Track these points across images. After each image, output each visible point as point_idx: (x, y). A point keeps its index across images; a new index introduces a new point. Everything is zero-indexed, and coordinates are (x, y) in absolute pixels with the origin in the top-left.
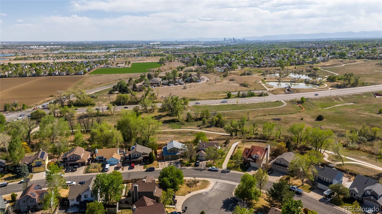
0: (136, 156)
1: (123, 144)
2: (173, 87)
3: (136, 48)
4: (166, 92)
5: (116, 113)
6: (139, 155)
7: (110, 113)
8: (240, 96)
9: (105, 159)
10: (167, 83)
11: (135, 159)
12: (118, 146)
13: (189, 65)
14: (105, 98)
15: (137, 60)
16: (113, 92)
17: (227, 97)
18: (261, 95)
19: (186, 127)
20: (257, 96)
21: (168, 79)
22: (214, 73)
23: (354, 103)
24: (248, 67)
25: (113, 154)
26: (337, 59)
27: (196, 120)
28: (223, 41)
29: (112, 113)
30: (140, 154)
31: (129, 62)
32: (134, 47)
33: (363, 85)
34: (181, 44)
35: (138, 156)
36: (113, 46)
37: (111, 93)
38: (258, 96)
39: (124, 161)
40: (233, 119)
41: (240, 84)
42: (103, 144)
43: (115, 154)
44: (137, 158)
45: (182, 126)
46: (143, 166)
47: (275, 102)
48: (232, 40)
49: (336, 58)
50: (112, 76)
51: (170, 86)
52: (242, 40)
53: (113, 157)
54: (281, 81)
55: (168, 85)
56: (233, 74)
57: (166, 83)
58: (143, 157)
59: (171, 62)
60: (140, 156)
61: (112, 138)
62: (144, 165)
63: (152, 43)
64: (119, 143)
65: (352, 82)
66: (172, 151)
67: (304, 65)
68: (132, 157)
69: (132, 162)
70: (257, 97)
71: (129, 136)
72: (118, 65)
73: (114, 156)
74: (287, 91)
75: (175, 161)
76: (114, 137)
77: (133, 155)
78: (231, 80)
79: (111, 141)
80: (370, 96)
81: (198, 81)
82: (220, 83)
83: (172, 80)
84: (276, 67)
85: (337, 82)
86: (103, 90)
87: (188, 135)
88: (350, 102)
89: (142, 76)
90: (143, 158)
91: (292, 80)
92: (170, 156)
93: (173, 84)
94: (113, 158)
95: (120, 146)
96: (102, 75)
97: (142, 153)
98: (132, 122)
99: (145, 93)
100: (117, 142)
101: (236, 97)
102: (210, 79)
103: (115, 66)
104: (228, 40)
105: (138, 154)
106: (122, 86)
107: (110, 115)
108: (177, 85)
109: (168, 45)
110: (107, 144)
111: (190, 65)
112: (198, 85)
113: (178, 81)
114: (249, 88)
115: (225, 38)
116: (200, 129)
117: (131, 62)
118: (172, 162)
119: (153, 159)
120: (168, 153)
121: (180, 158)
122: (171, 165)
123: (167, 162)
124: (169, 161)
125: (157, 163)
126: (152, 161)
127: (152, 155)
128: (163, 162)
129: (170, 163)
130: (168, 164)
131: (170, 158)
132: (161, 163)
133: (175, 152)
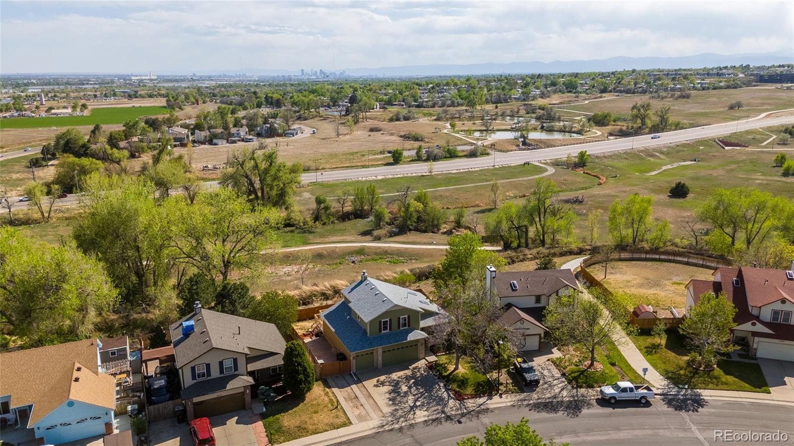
0: (215, 373)
1: (114, 317)
2: (226, 147)
3: (96, 86)
4: (213, 158)
5: (61, 215)
6: (228, 364)
7: (37, 215)
8: (424, 158)
9: (24, 413)
10: (208, 139)
11: (213, 390)
12: (91, 327)
13: (249, 107)
14: (15, 176)
15: (105, 103)
16: (44, 163)
17: (391, 160)
18: (472, 154)
19: (326, 240)
20: (463, 156)
21: (209, 128)
22: (321, 118)
23: (695, 161)
24: (393, 106)
25: (69, 379)
26: (563, 94)
27: (345, 217)
28: (299, 76)
29: (46, 215)
30: (235, 360)
31: (84, 106)
32: (91, 84)
33: (678, 126)
34: (207, 80)
35: (226, 373)
36: (34, 81)
37: (35, 163)
38: (466, 156)
39: (140, 410)
40: (448, 208)
41: (401, 136)
42: (10, 322)
43: (84, 374)
44: (221, 383)
45: (310, 236)
46: (260, 425)
47: (521, 165)
48: (318, 74)
49: (560, 91)
50: (38, 131)
51: (216, 144)
52: (339, 75)
53: (73, 396)
54: (490, 128)
55: (211, 142)
56: (370, 118)
57: (203, 139)
58: (251, 374)
59: (198, 104)
60: (233, 372)
61: (58, 288)
62: (263, 416)
63: (137, 78)
64: (92, 313)
65: (649, 123)
66: (385, 323)
67: (508, 102)
68: (187, 380)
69: (190, 409)
70: (465, 159)
71: (134, 278)
72: (53, 111)
73: (77, 393)
74: (523, 145)
75: (408, 372)
76: (65, 286)
77: (193, 369)
78: (372, 130)
79: (51, 308)
80: (711, 146)
81: (291, 134)
82: (348, 137)
83: (219, 130)
84: (454, 107)
85: (614, 125)
86: (8, 159)
87: (353, 262)
88: (685, 161)
89: (131, 124)
90: (250, 380)
91: (514, 126)
92: (380, 351)
93: (224, 139)
94: (71, 404)
95: (99, 328)
96: (6, 131)
97: (247, 351)
98: (143, 220)
99: (154, 156)
100: (83, 309)
101: (412, 161)
102: (317, 129)
103: (43, 114)
104: (310, 73)
105: (221, 363)
106: (72, 141)
107: (36, 222)
108: (234, 142)
109: (177, 81)
110: (30, 323)
111: (251, 107)
112: (295, 141)
113: (238, 134)
114: (428, 142)
115: (302, 70)
116: (378, 239)
117: (90, 108)
118: (395, 378)
119: (306, 379)
120: (369, 335)
121: (424, 354)
122: (402, 396)
123: (375, 386)
124: (382, 378)
125: (327, 394)
126: (304, 388)
127: (299, 360)
128: (354, 387)
129: (393, 386)
130: (388, 396)
131: (380, 358)
132: (349, 394)
133: (399, 328)
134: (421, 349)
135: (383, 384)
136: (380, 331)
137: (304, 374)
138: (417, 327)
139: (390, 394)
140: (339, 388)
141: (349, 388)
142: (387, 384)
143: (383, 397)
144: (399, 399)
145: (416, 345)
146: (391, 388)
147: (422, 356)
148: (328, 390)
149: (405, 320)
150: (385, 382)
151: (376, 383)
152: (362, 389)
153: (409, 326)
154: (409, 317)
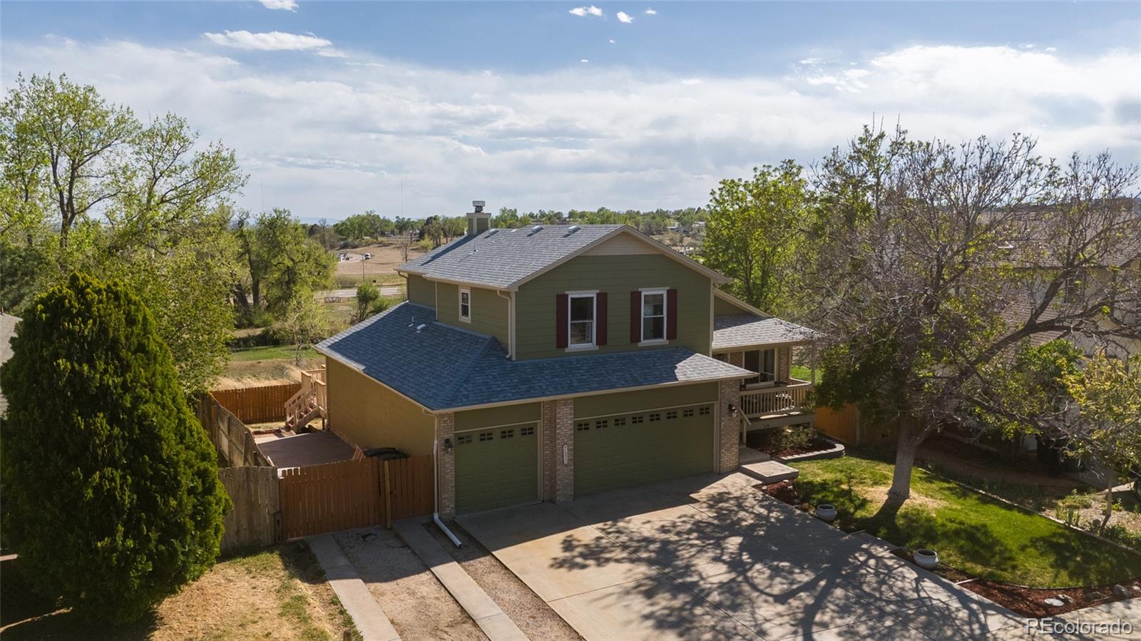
22: (380, 245)
66: (582, 306)
75: (697, 512)
92: (566, 420)
118: (647, 531)
119: (146, 502)
120: (512, 351)
121: (735, 450)
122: (717, 606)
123: (559, 564)
124: (587, 534)
125: (295, 609)
126: (127, 560)
127: (102, 374)
128: (451, 572)
129: (649, 562)
130: (639, 605)
131: (566, 453)
132: (422, 607)
133: (635, 338)
134: (728, 429)
135: (596, 554)
136: (562, 343)
137: (132, 468)
138: (700, 345)
139: (649, 594)
140: (369, 577)
141: (425, 576)
142: (619, 554)
143: (618, 613)
144: (709, 621)
145: (706, 411)
146: (642, 570)
147: (729, 457)
148: (303, 588)
149: (658, 309)
150: (604, 550)
151: (561, 555)
152: (496, 577)
153: (672, 335)
154: (672, 294)
